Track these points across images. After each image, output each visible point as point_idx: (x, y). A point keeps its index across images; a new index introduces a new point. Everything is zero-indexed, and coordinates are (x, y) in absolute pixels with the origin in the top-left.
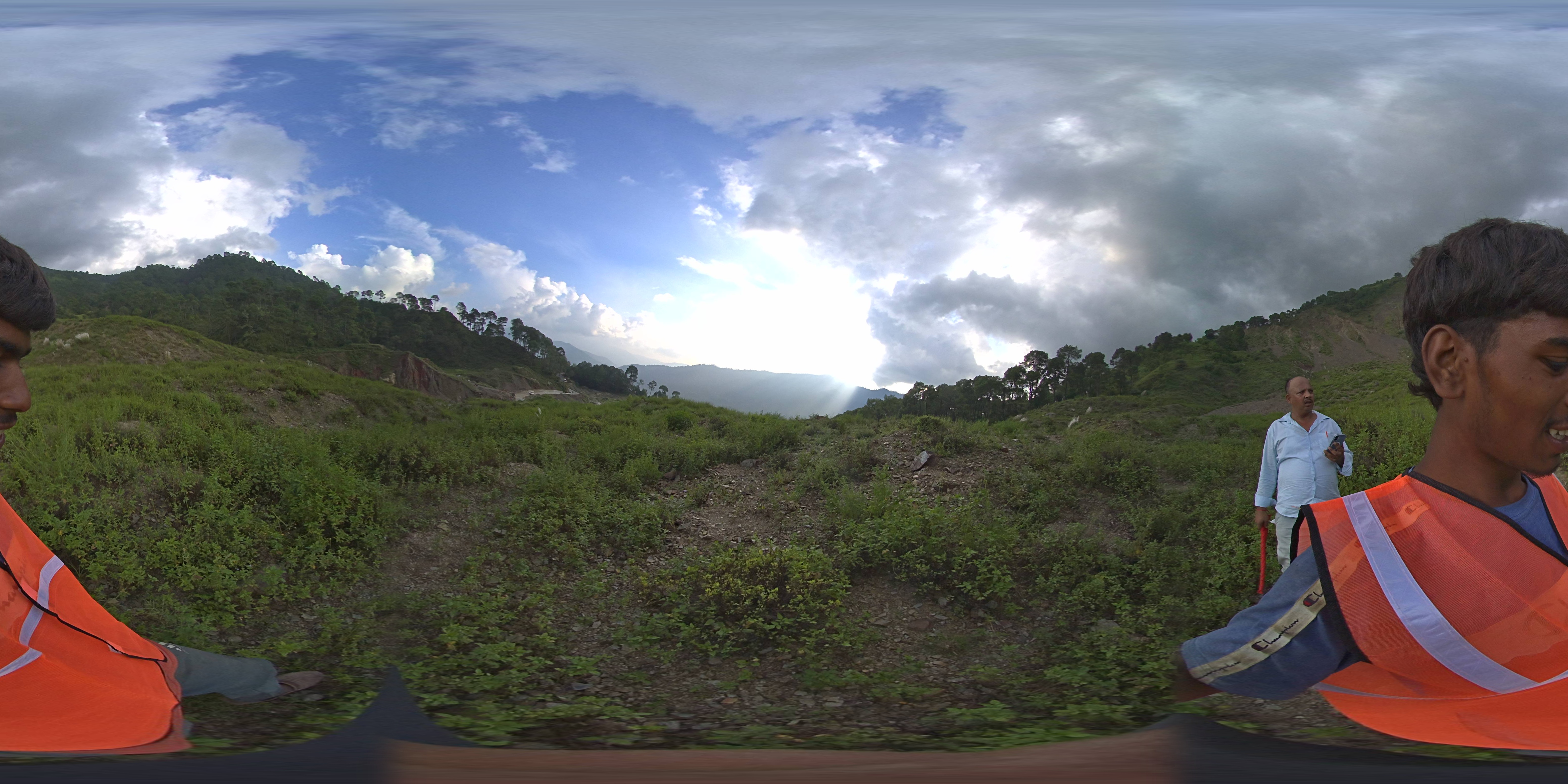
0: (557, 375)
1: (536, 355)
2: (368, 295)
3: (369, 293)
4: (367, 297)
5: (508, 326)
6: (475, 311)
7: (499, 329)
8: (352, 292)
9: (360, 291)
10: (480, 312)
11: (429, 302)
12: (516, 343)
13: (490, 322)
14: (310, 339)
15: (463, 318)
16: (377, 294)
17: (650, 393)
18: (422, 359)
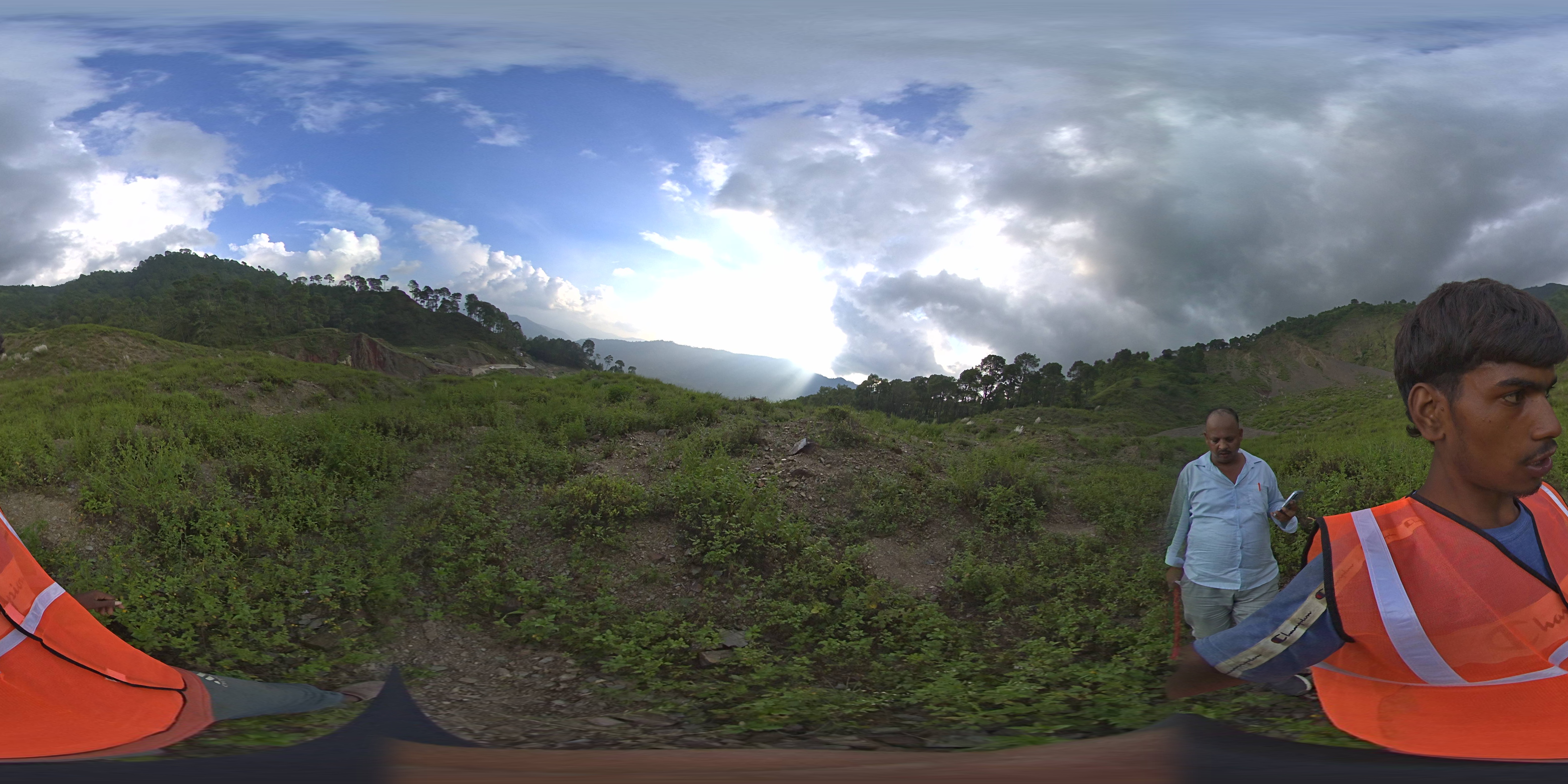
0: (513, 349)
1: (492, 330)
2: (317, 279)
3: (317, 277)
4: (315, 282)
5: (462, 302)
6: (428, 288)
7: (454, 305)
8: (300, 279)
9: (308, 277)
10: (433, 289)
11: (378, 282)
12: (471, 318)
13: (444, 298)
14: (264, 329)
15: (416, 296)
16: (325, 278)
17: (607, 367)
18: (375, 339)
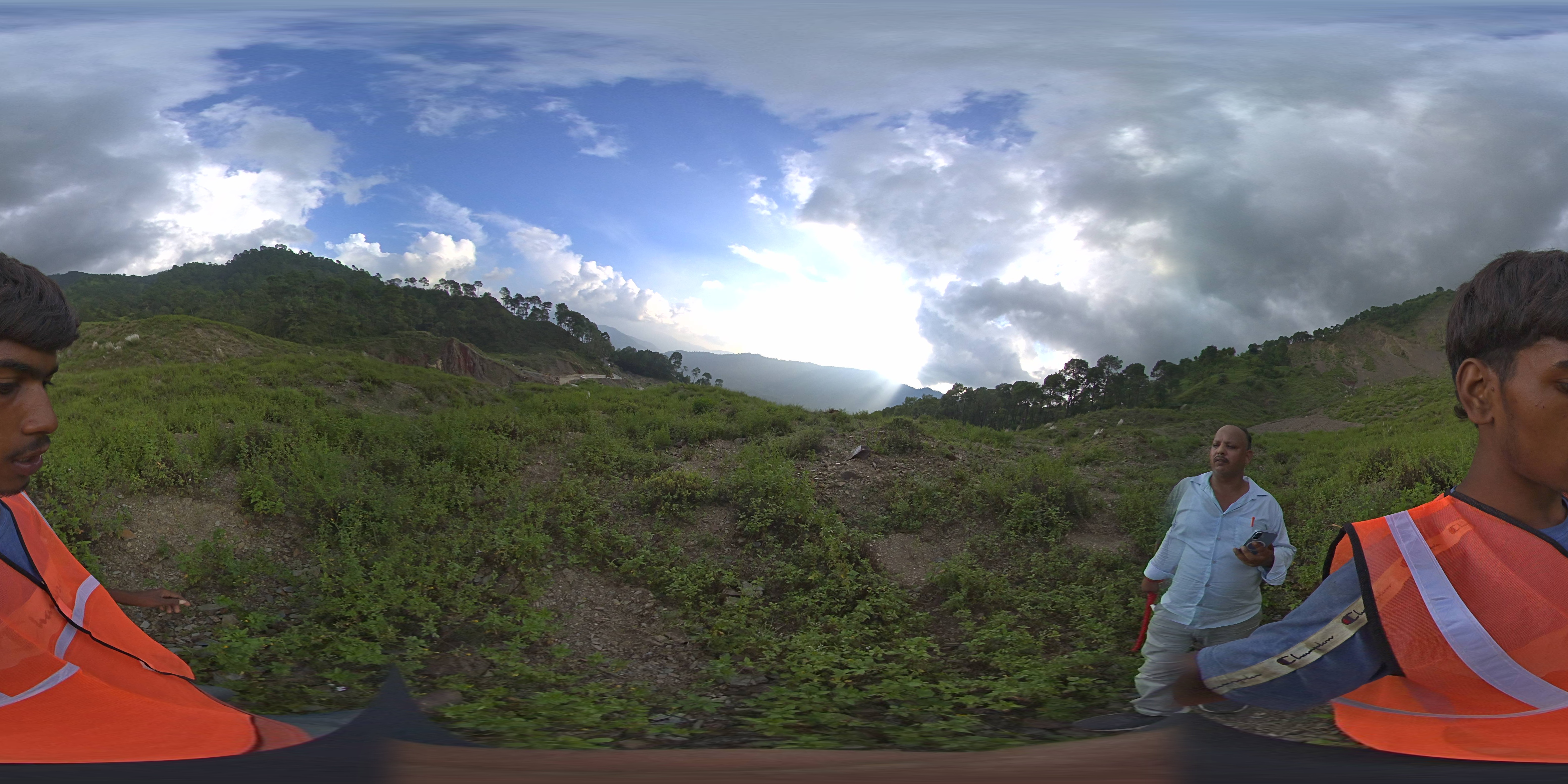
0: (602, 360)
1: (581, 339)
2: (412, 282)
3: (413, 280)
4: (411, 284)
5: (552, 311)
6: (519, 297)
7: (544, 313)
8: (394, 280)
9: (403, 279)
10: (524, 297)
11: (472, 287)
12: (560, 328)
13: (534, 307)
14: (355, 329)
15: (507, 303)
16: (420, 281)
17: (693, 380)
18: (466, 345)
